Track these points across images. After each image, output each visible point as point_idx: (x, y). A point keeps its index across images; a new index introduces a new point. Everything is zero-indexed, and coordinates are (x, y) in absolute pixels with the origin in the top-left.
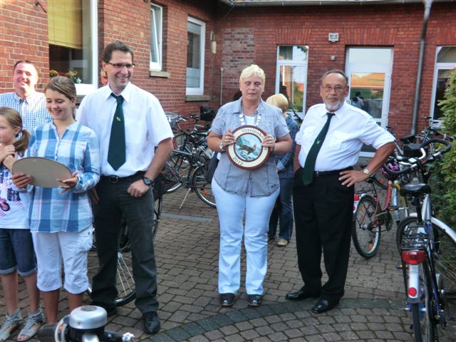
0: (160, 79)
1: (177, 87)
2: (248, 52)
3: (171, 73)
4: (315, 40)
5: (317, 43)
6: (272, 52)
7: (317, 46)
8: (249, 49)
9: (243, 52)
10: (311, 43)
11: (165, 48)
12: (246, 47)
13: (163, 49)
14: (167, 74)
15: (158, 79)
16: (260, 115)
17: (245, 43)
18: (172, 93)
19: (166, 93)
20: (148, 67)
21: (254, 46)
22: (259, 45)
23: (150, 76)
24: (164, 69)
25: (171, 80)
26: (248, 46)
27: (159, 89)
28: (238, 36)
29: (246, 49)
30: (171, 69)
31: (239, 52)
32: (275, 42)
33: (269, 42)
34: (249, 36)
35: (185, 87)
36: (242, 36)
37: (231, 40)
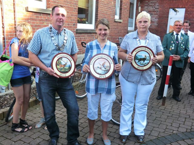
0: (119, 23)
1: (125, 26)
2: (156, 11)
3: (123, 20)
4: (189, 5)
5: (190, 7)
6: (167, 11)
7: (190, 8)
8: (156, 10)
9: (153, 11)
10: (187, 7)
11: (121, 9)
12: (155, 9)
13: (120, 10)
14: (121, 21)
15: (118, 23)
16: (148, 40)
17: (154, 7)
18: (122, 29)
19: (121, 29)
20: (114, 17)
21: (158, 9)
22: (161, 8)
23: (115, 22)
24: (120, 18)
25: (123, 23)
26: (156, 9)
27: (118, 27)
28: (151, 4)
29: (154, 10)
30: (123, 19)
31: (151, 11)
32: (168, 7)
33: (166, 7)
34: (156, 4)
35: (128, 27)
36: (153, 4)
37: (148, 6)
